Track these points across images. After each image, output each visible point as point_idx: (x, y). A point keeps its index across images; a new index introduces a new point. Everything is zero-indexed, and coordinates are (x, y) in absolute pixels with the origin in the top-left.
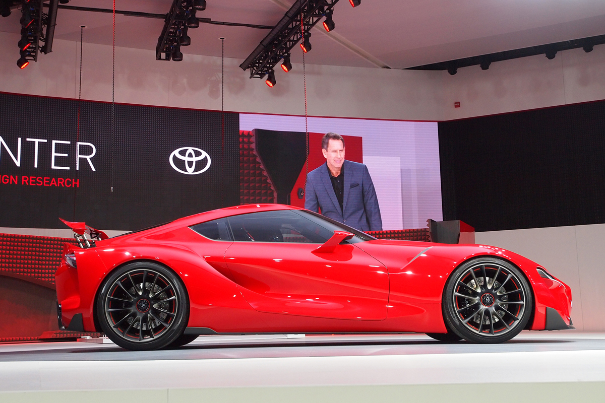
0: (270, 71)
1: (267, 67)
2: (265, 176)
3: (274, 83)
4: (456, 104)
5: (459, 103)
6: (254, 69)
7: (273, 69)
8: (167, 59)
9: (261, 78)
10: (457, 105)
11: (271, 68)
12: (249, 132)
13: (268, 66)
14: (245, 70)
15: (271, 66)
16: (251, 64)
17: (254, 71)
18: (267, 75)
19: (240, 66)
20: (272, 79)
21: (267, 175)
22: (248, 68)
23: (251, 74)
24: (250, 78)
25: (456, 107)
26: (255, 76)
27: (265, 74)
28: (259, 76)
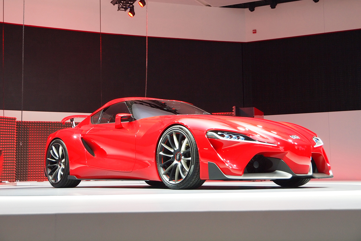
0: (131, 6)
1: (129, 3)
3: (134, 14)
5: (256, 30)
6: (120, 4)
7: (133, 5)
9: (125, 10)
10: (255, 32)
11: (132, 4)
13: (130, 2)
14: (114, 5)
15: (132, 2)
16: (118, 1)
17: (120, 6)
18: (129, 9)
19: (111, 2)
20: (132, 11)
22: (117, 3)
23: (119, 8)
24: (118, 10)
26: (121, 9)
27: (127, 8)
28: (123, 9)
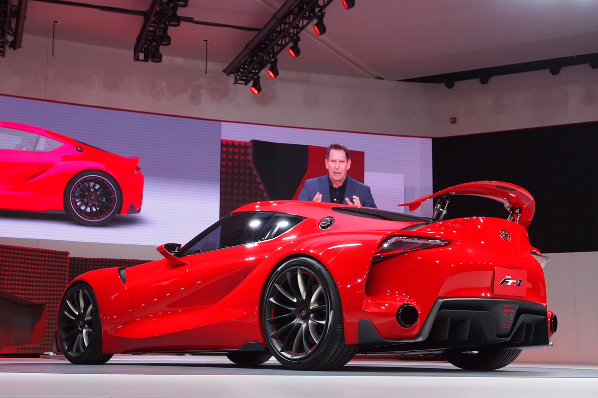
0: (256, 77)
1: (252, 73)
2: (261, 190)
3: (259, 90)
4: (452, 120)
5: (455, 119)
6: (238, 75)
7: (259, 75)
8: (146, 60)
9: (246, 84)
10: (454, 121)
11: (257, 74)
12: (246, 143)
13: (254, 71)
14: (228, 75)
15: (257, 71)
16: (235, 70)
17: (238, 77)
18: (252, 81)
19: (224, 71)
20: (257, 85)
21: (264, 189)
22: (232, 73)
23: (236, 80)
24: (234, 84)
25: (452, 123)
26: (239, 82)
27: (249, 81)
28: (243, 82)
